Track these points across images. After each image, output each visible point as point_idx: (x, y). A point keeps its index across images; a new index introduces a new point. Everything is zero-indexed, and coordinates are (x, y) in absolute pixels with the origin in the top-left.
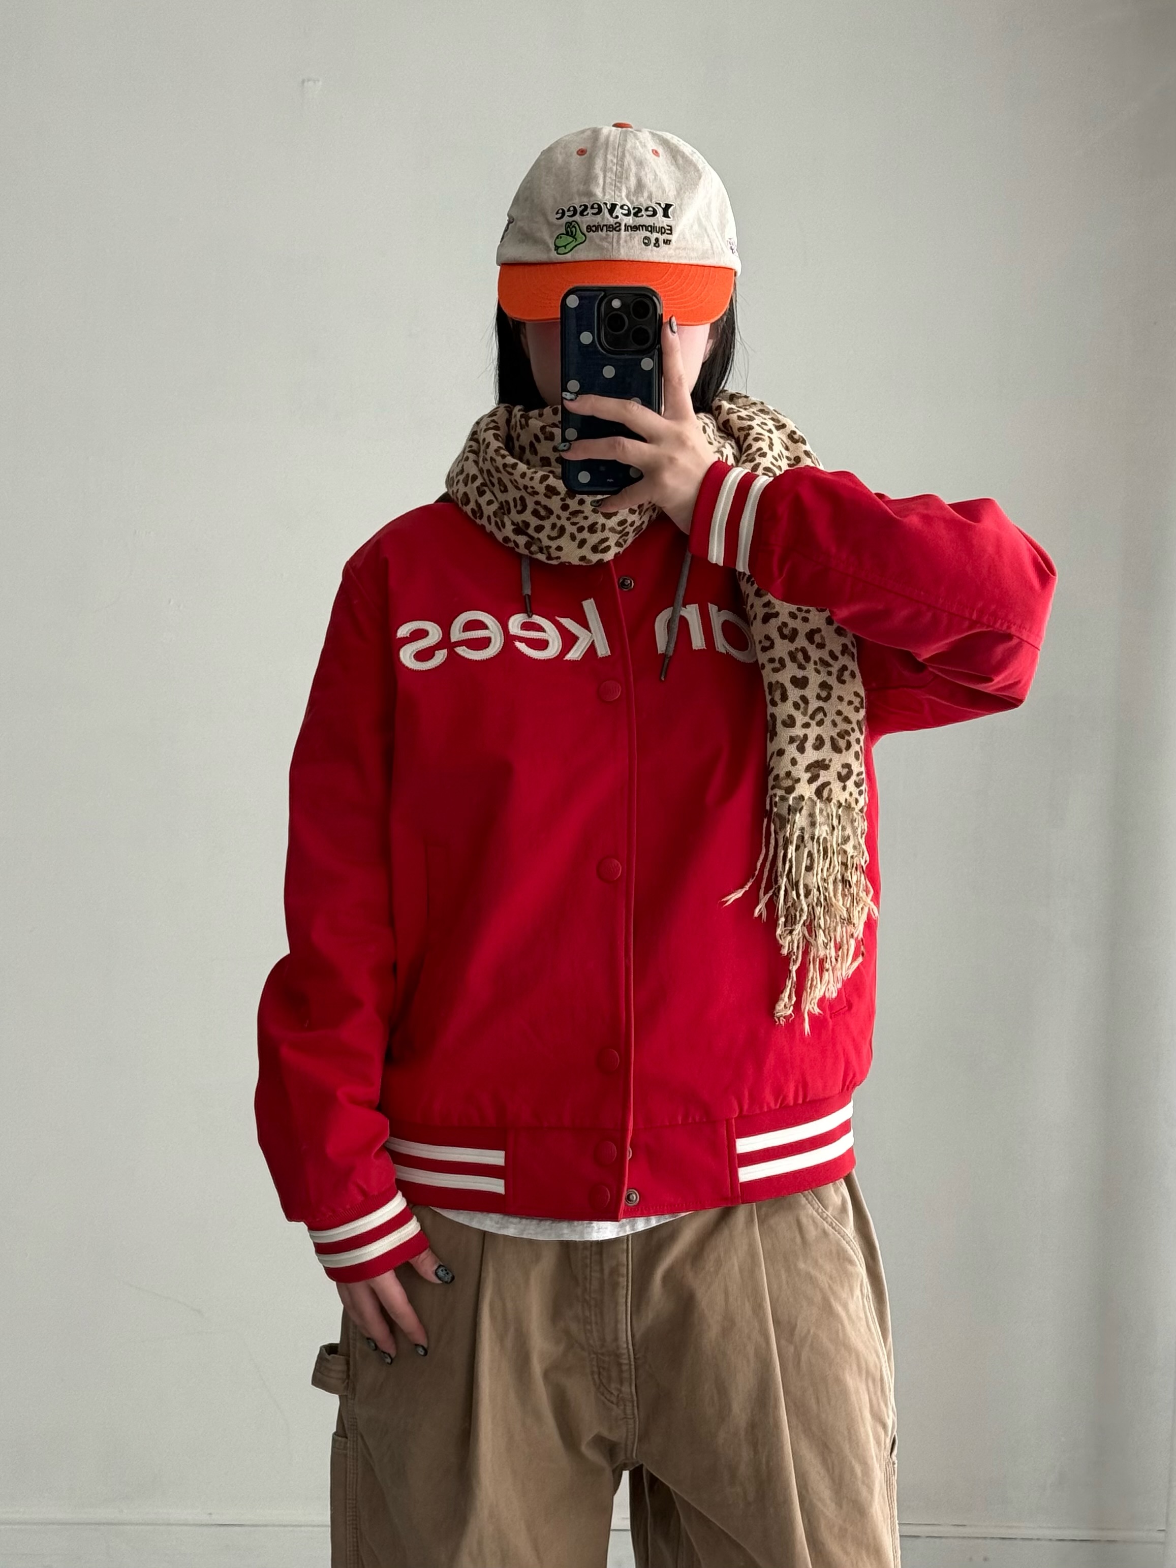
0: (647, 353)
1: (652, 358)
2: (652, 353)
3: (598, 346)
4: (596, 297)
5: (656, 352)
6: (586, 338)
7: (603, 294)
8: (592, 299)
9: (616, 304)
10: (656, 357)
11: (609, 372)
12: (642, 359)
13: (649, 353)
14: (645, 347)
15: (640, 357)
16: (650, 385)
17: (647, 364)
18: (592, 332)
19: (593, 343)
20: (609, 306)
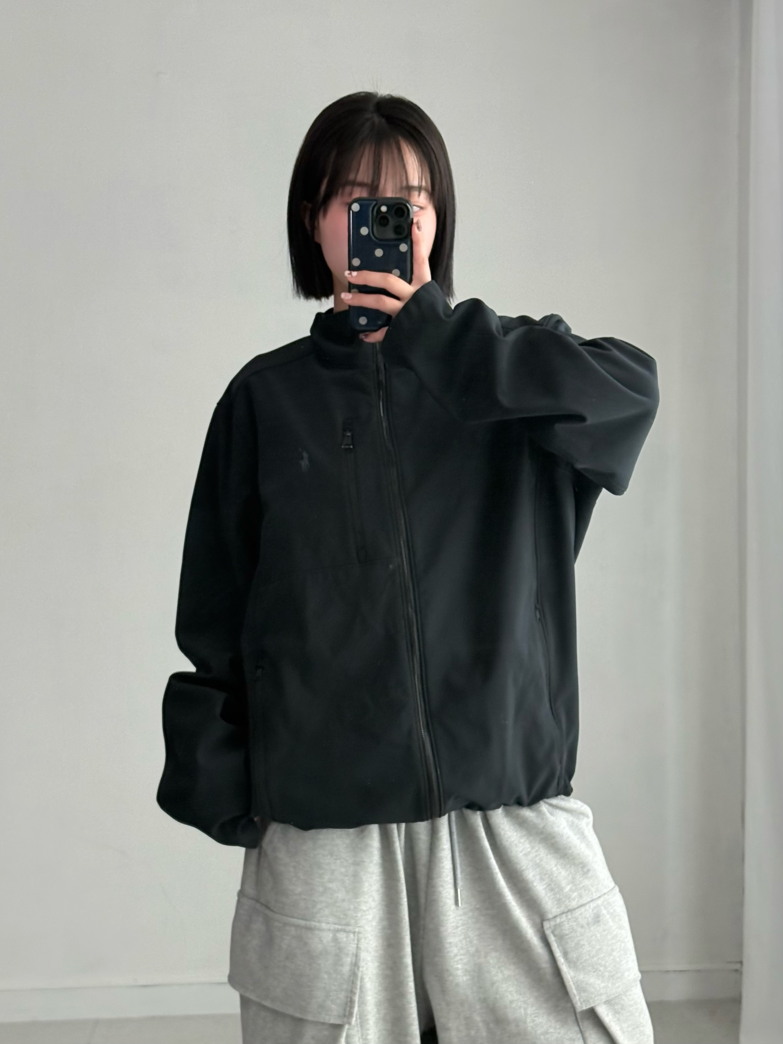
1: (406, 243)
3: (372, 236)
4: (370, 205)
6: (364, 231)
7: (375, 203)
8: (368, 206)
9: (384, 209)
10: (409, 243)
11: (379, 253)
12: (400, 244)
13: (405, 241)
14: (401, 237)
15: (398, 243)
16: (405, 261)
17: (403, 248)
18: (368, 227)
19: (369, 234)
20: (379, 210)
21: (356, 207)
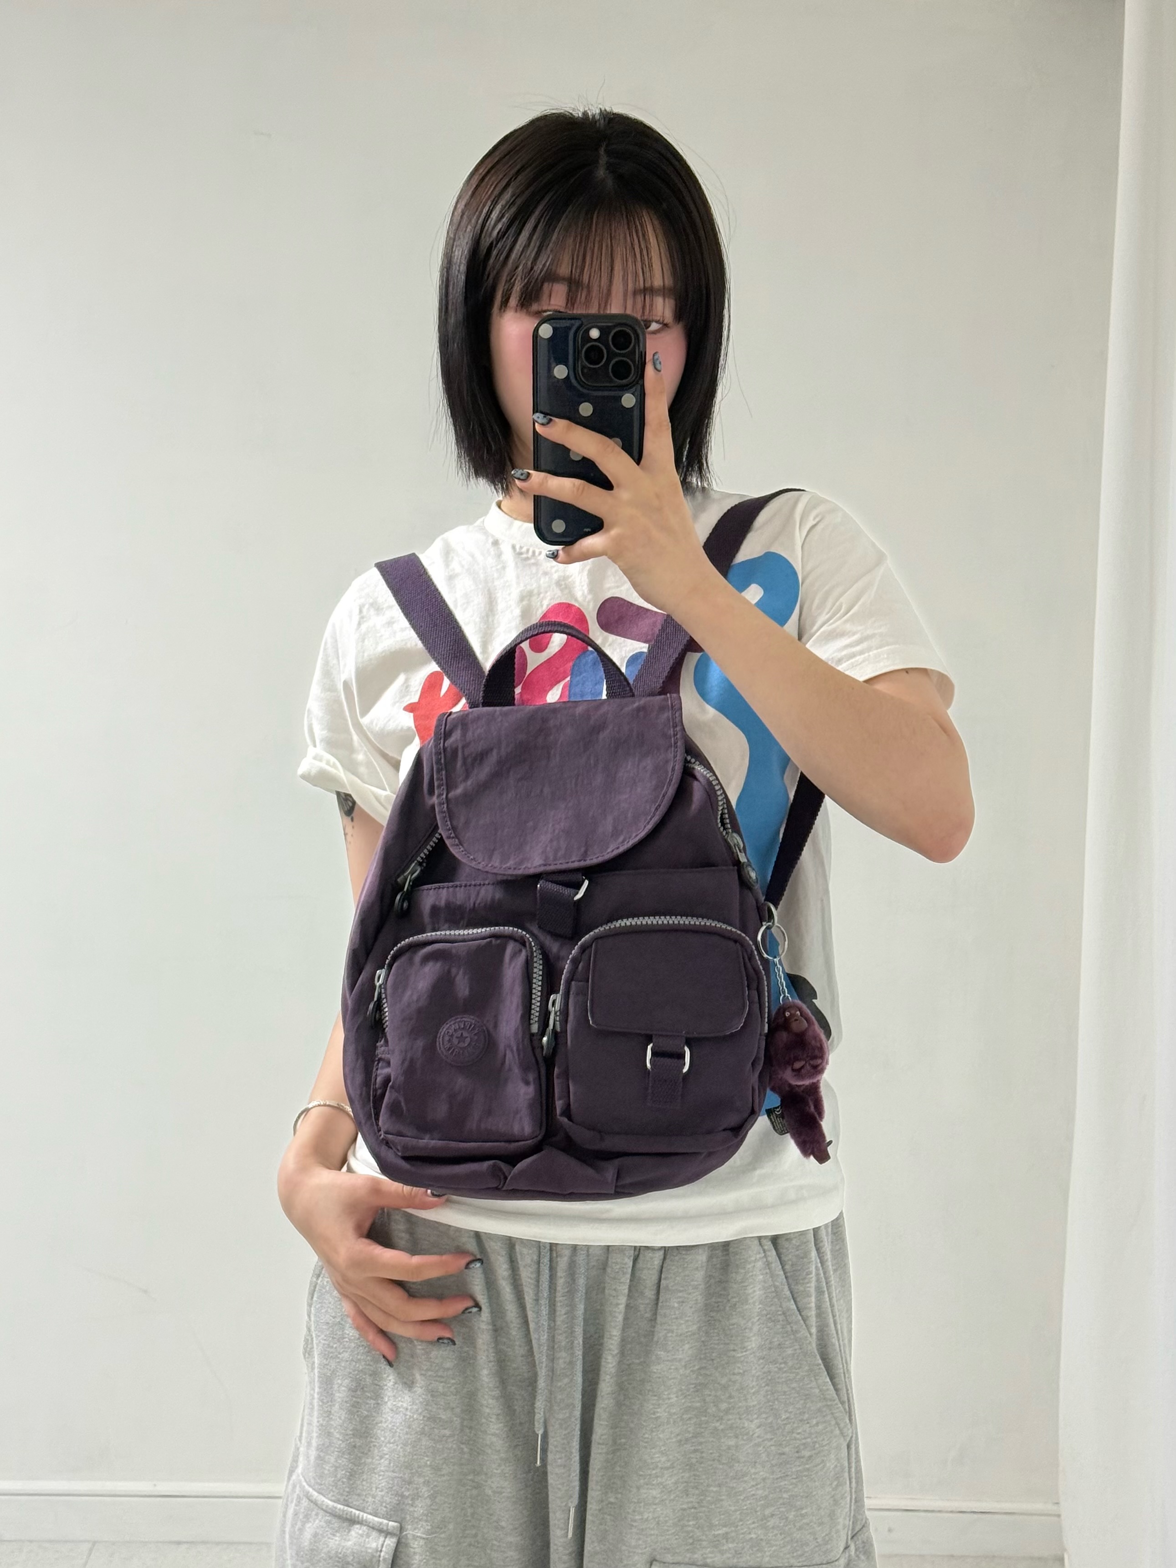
0: (625, 388)
1: (633, 394)
2: (633, 389)
3: (573, 381)
4: (572, 325)
5: (639, 387)
6: (560, 372)
7: (577, 323)
8: (569, 328)
9: (595, 333)
11: (586, 409)
12: (623, 395)
13: (631, 388)
14: (624, 381)
15: (620, 393)
16: (630, 425)
17: (628, 400)
18: (566, 366)
19: (568, 377)
20: (587, 338)
21: (546, 331)
